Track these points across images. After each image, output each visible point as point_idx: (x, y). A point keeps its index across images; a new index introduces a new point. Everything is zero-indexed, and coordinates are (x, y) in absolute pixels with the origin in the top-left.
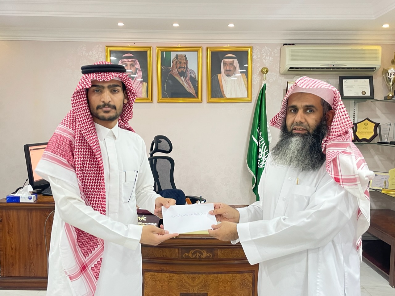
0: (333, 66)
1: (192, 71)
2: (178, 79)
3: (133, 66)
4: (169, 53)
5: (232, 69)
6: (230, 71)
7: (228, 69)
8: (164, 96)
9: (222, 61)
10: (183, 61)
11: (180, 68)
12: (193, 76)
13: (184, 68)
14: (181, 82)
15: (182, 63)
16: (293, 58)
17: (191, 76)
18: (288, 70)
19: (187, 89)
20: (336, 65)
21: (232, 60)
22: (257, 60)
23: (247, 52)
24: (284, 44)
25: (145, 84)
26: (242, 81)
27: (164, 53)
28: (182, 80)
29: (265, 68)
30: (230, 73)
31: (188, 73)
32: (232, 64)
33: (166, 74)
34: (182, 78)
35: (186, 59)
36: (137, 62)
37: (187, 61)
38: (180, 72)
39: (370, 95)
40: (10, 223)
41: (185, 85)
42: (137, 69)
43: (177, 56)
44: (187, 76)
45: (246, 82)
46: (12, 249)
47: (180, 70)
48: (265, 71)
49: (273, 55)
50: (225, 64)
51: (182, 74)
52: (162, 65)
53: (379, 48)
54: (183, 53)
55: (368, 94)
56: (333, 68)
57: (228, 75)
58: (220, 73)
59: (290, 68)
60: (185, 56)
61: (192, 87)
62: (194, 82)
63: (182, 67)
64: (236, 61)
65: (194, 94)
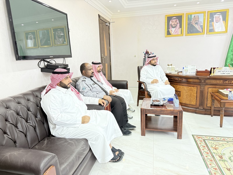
1: (201, 22)
5: (219, 19)
7: (217, 19)
8: (188, 33)
9: (215, 16)
10: (197, 18)
11: (195, 21)
12: (201, 24)
19: (198, 29)
22: (231, 14)
23: (226, 12)
25: (181, 29)
26: (223, 24)
27: (189, 15)
31: (199, 23)
32: (219, 17)
43: (195, 16)
45: (225, 24)
47: (196, 22)
51: (196, 23)
52: (188, 20)
54: (197, 15)
57: (217, 22)
58: (213, 21)
61: (200, 28)
64: (221, 16)
65: (201, 31)
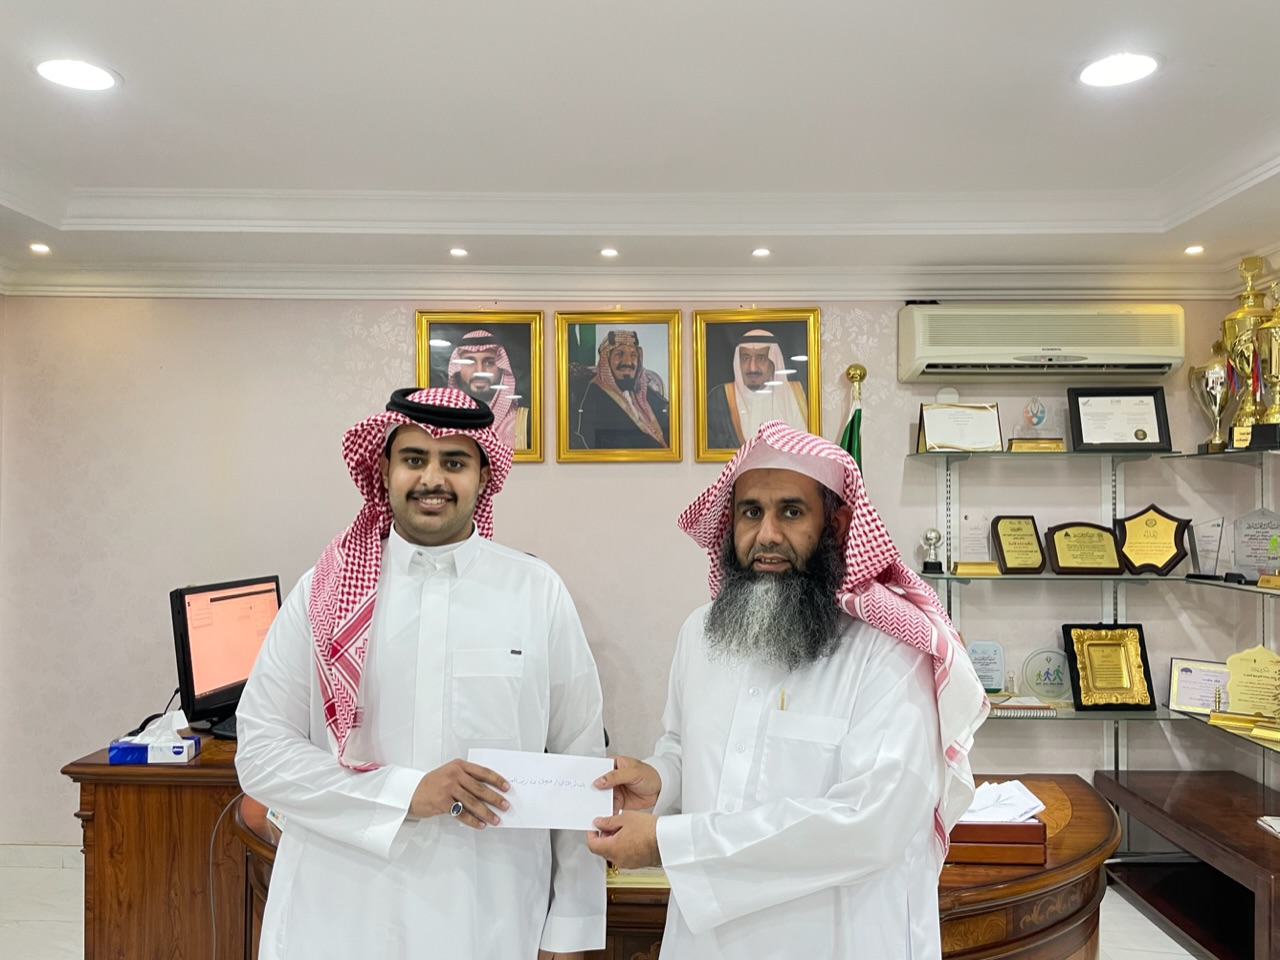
0: (1050, 360)
1: (654, 376)
2: (616, 398)
3: (492, 363)
4: (589, 329)
5: (764, 368)
6: (758, 374)
7: (753, 369)
8: (575, 444)
9: (737, 349)
10: (629, 350)
11: (620, 367)
12: (655, 388)
13: (632, 367)
14: (623, 406)
15: (625, 353)
16: (935, 340)
17: (650, 389)
18: (923, 373)
19: (640, 425)
20: (1058, 357)
21: (763, 345)
22: (833, 345)
23: (805, 323)
24: (909, 303)
25: (524, 412)
27: (577, 328)
28: (625, 400)
29: (856, 367)
30: (758, 381)
31: (643, 381)
32: (763, 356)
33: (582, 386)
34: (627, 394)
35: (637, 342)
36: (503, 352)
37: (639, 350)
38: (621, 378)
39: (1157, 440)
40: (118, 826)
41: (635, 415)
42: (501, 372)
43: (612, 335)
44: (639, 389)
45: (803, 404)
46: (120, 903)
47: (620, 374)
48: (855, 375)
49: (878, 330)
50: (745, 355)
51: (626, 384)
52: (571, 359)
53: (1177, 311)
55: (1153, 437)
56: (1050, 366)
57: (754, 387)
58: (732, 379)
59: (929, 366)
60: (635, 335)
61: (653, 417)
62: (658, 403)
63: (626, 366)
64: (775, 348)
65: (658, 437)
